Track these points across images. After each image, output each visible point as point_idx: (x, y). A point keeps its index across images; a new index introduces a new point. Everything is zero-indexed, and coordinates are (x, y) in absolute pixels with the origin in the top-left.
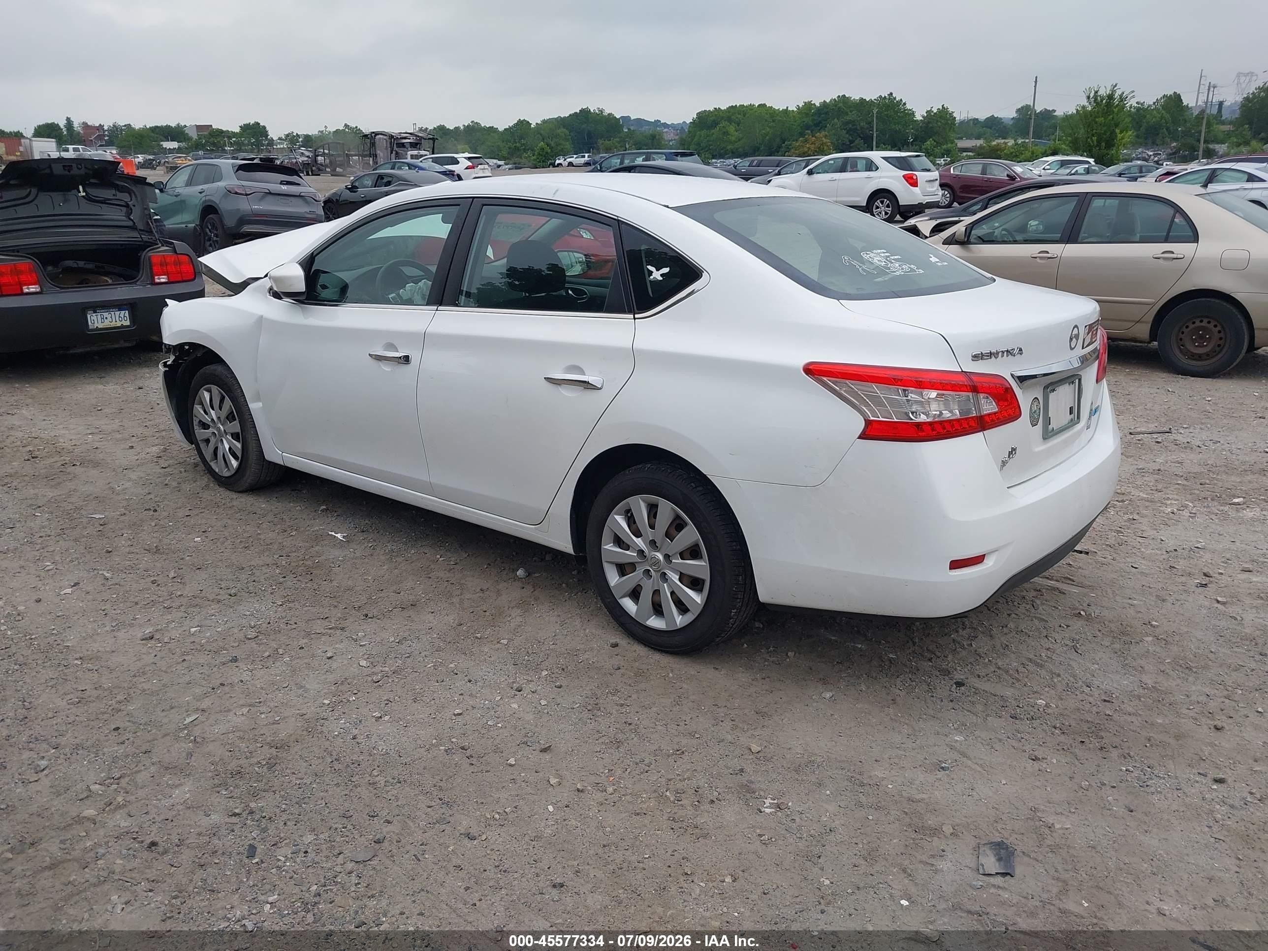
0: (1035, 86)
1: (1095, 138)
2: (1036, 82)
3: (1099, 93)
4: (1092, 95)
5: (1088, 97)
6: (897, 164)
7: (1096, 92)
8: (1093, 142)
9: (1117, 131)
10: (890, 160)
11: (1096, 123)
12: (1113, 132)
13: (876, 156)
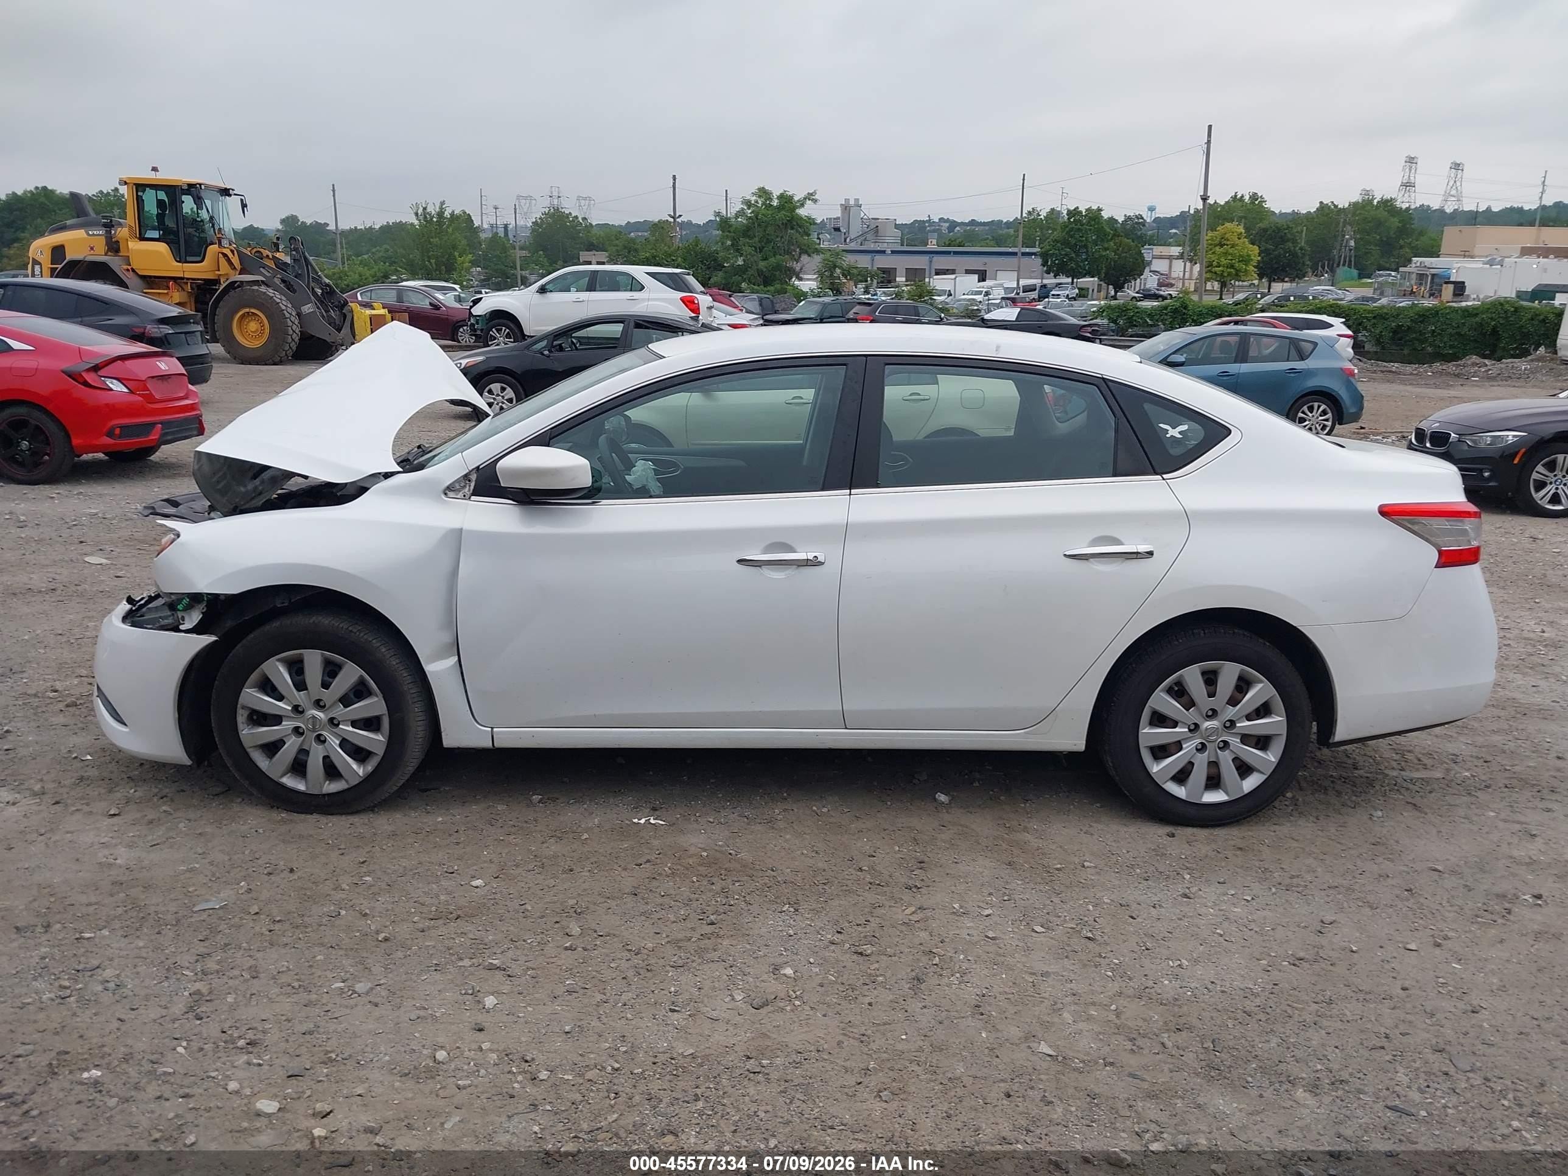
0: (334, 196)
1: (433, 261)
2: (334, 191)
3: (428, 210)
4: (420, 211)
5: (416, 214)
6: (670, 283)
7: (425, 209)
8: (431, 264)
9: (456, 254)
10: (657, 276)
11: (430, 243)
12: (451, 255)
13: (638, 271)
